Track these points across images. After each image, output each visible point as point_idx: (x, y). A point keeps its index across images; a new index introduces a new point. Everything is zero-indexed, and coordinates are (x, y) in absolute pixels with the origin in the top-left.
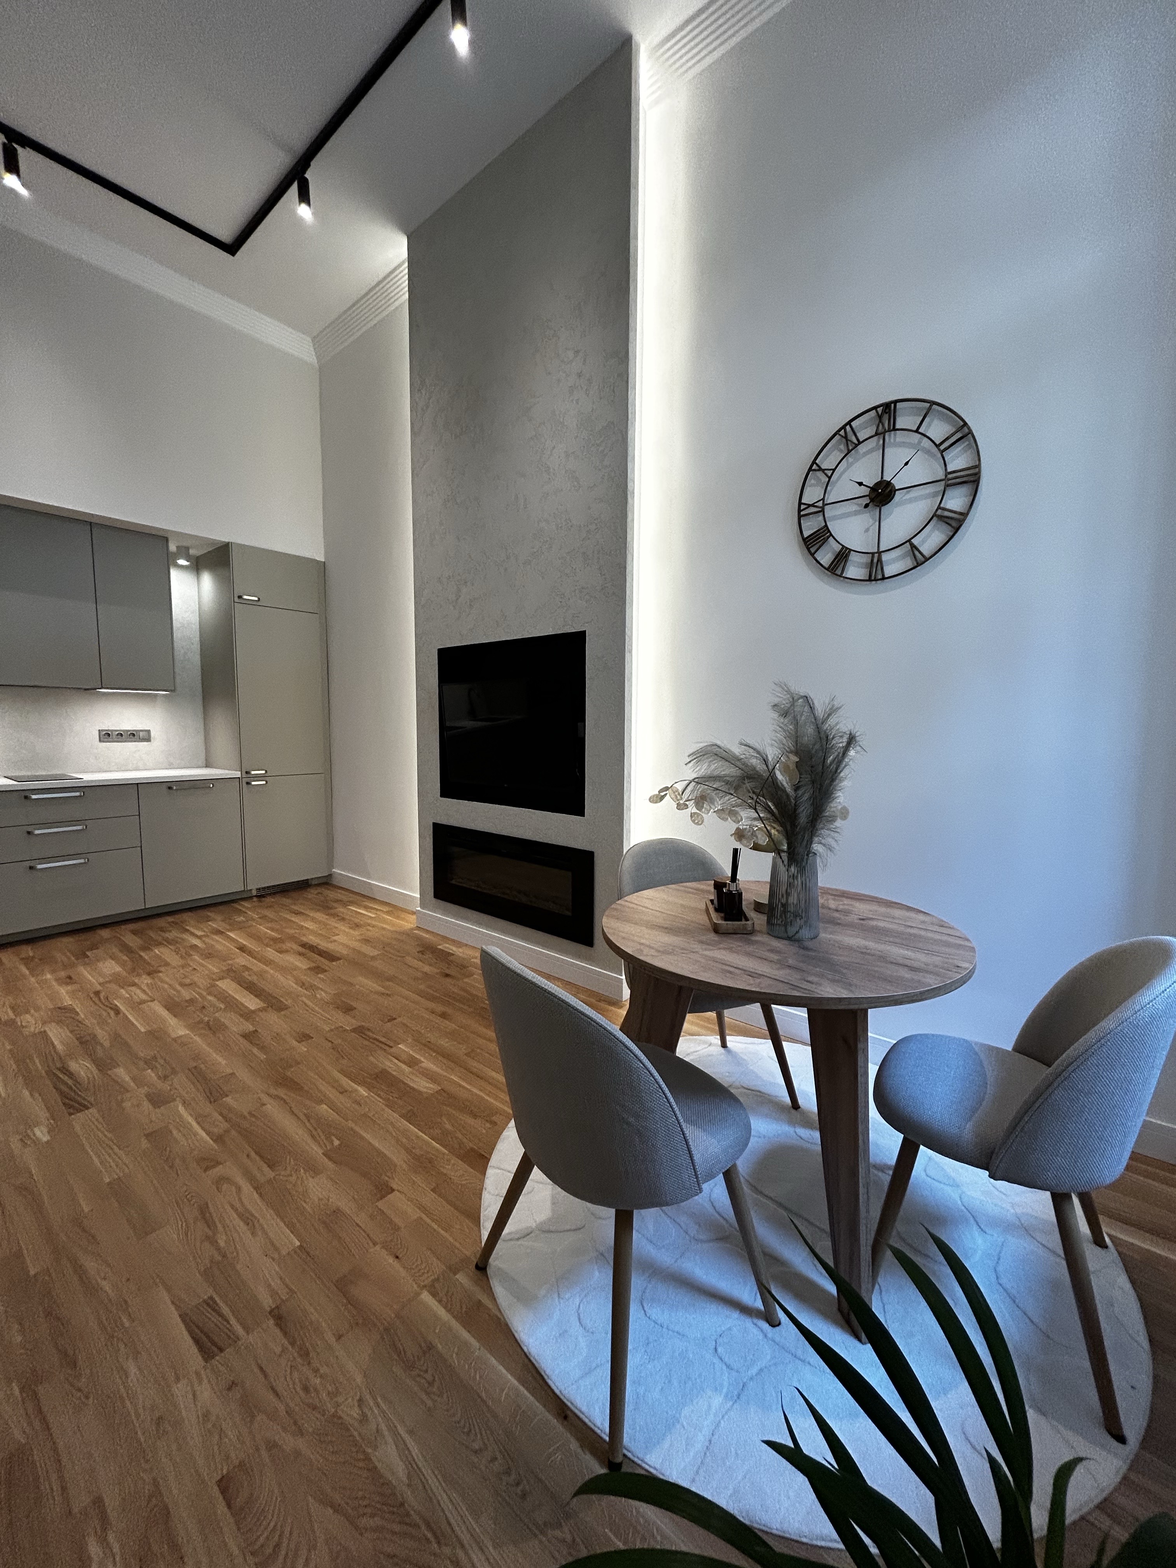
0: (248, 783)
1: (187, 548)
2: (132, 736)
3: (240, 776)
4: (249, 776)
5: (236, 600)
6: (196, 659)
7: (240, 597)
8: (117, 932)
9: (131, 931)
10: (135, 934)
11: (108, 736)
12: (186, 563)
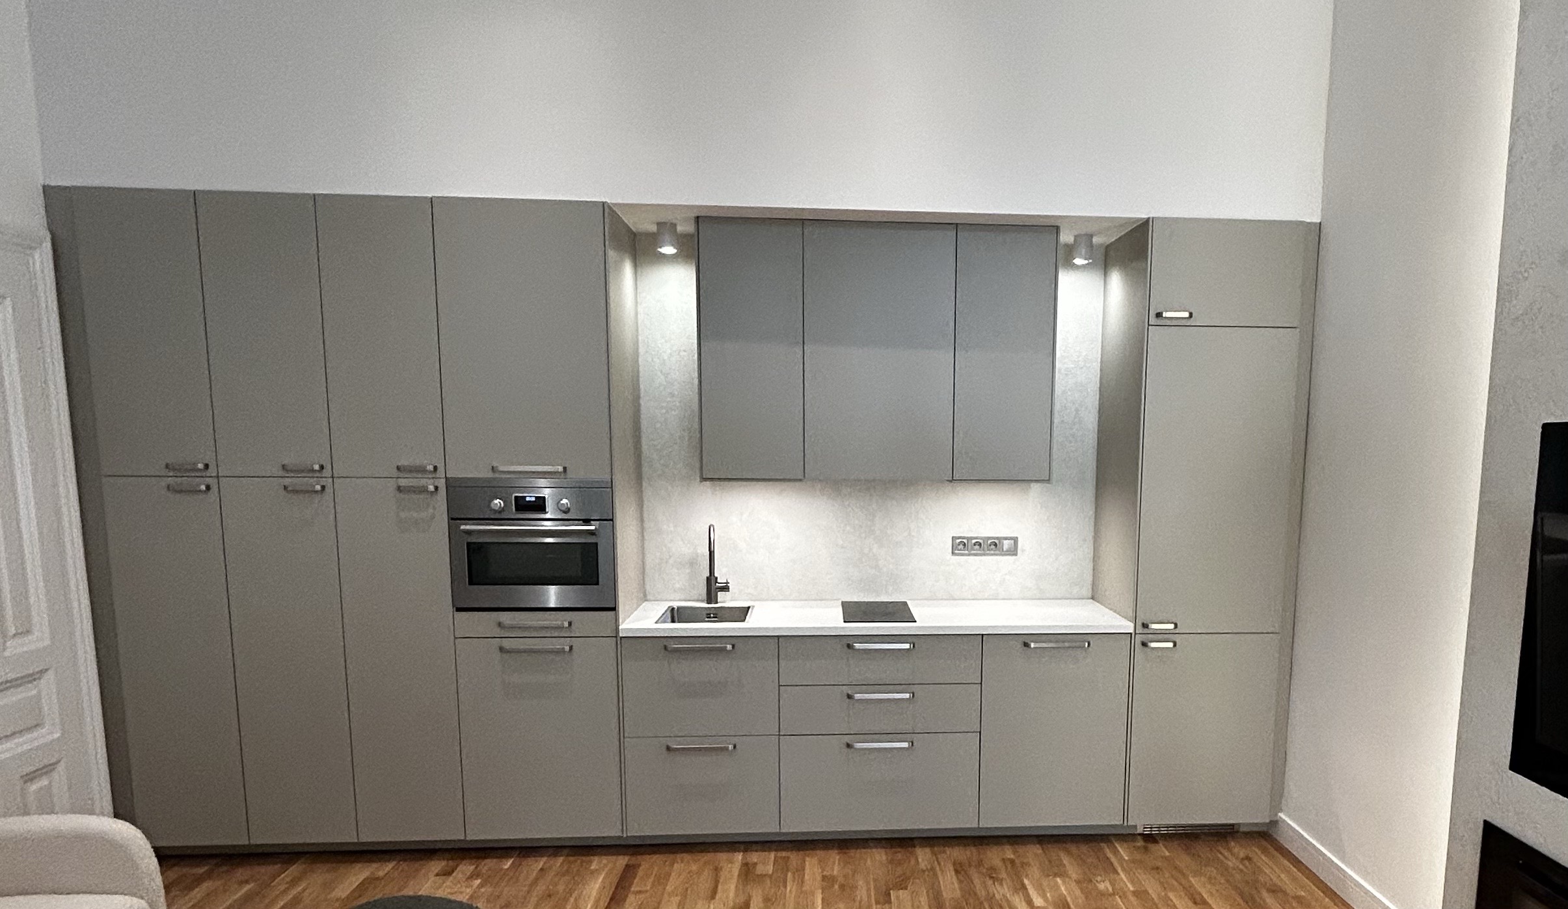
0: (1144, 644)
1: (1090, 237)
2: (994, 546)
3: (1131, 631)
4: (1146, 631)
5: (1154, 320)
6: (1090, 419)
7: (1159, 315)
8: (937, 859)
9: (954, 864)
10: (957, 872)
11: (963, 546)
12: (1086, 262)
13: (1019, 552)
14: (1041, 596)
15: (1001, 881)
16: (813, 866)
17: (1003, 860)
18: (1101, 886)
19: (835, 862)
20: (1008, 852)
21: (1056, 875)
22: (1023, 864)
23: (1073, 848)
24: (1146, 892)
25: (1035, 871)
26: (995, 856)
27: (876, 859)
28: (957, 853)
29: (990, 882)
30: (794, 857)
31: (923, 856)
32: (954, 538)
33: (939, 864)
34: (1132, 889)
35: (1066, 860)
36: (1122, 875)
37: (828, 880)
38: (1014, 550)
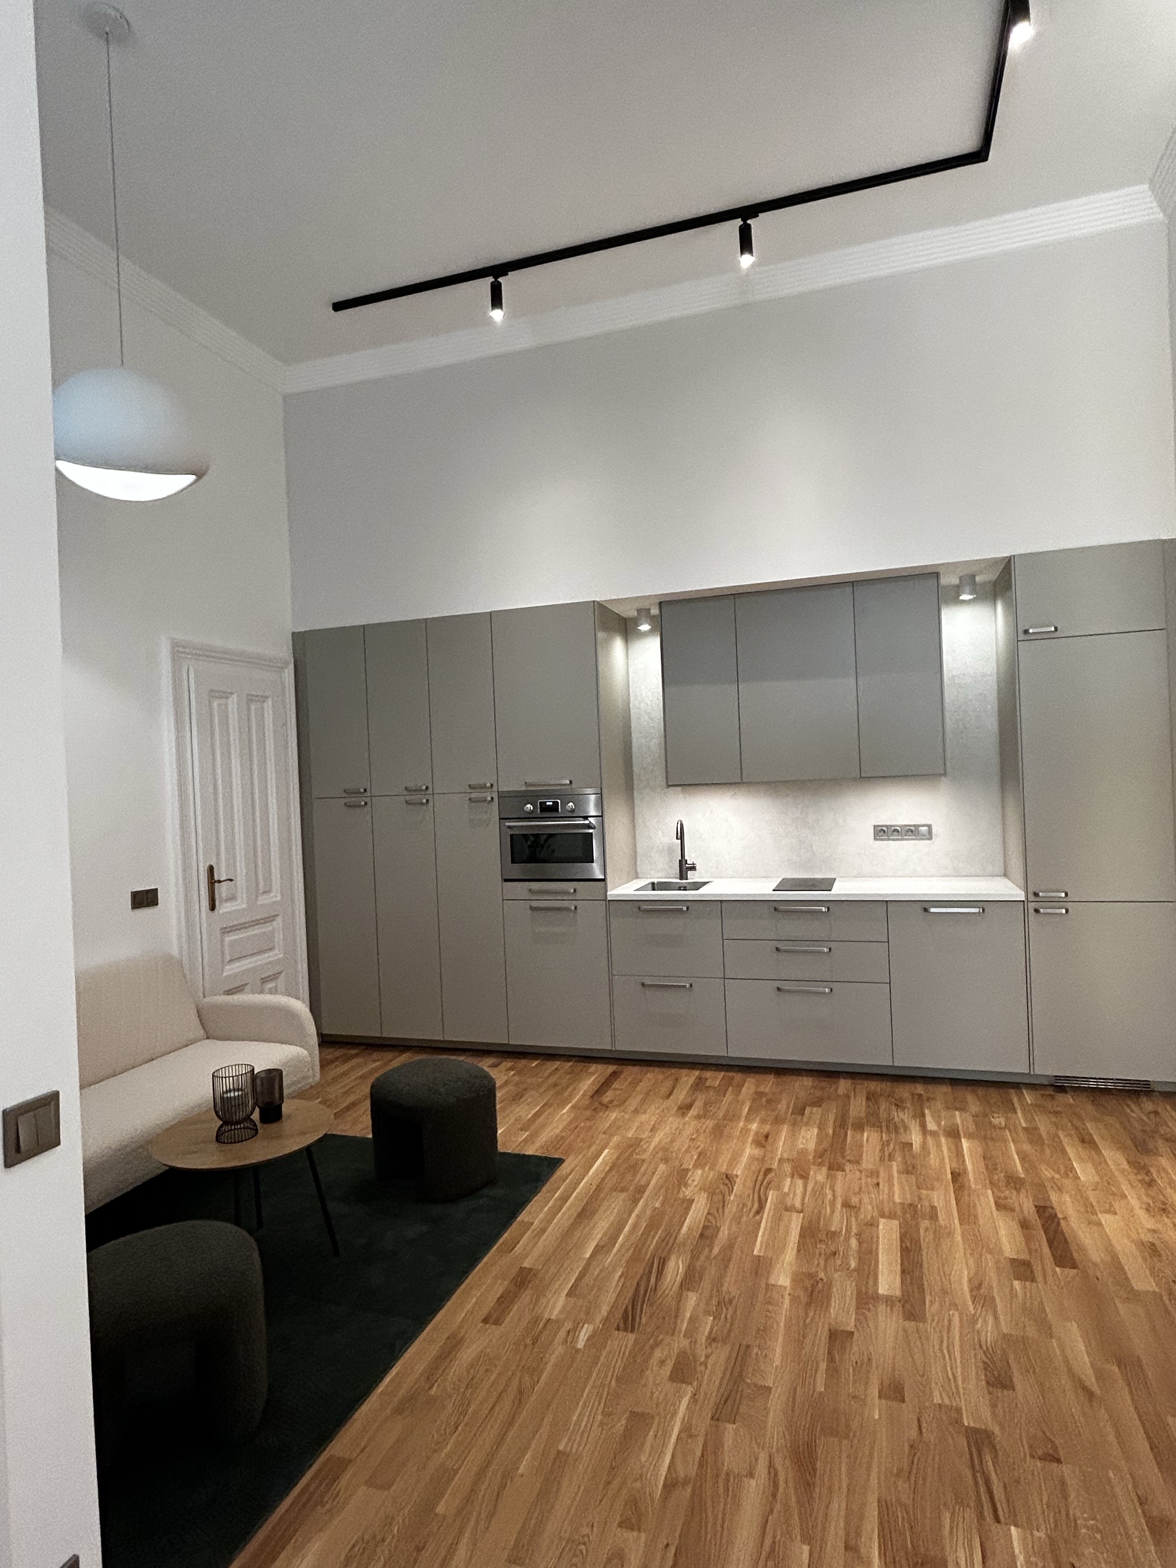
0: (1037, 911)
1: (973, 577)
2: (911, 832)
3: (1023, 899)
4: (1038, 899)
5: (1022, 637)
7: (1026, 632)
8: (855, 1088)
9: (868, 1093)
10: (868, 1099)
11: (882, 832)
12: (971, 597)
13: (934, 837)
14: (958, 874)
15: (904, 1109)
16: (750, 1085)
17: (913, 1094)
18: (996, 1121)
19: (769, 1083)
20: (920, 1089)
21: (956, 1109)
22: (928, 1099)
23: (981, 1091)
24: (1036, 1129)
25: (939, 1105)
26: (904, 1091)
27: (803, 1086)
28: (874, 1086)
29: (893, 1108)
30: (738, 1077)
31: (844, 1085)
32: (875, 826)
33: (855, 1092)
34: (1024, 1125)
35: (970, 1098)
36: (1020, 1114)
37: (759, 1094)
38: (929, 836)
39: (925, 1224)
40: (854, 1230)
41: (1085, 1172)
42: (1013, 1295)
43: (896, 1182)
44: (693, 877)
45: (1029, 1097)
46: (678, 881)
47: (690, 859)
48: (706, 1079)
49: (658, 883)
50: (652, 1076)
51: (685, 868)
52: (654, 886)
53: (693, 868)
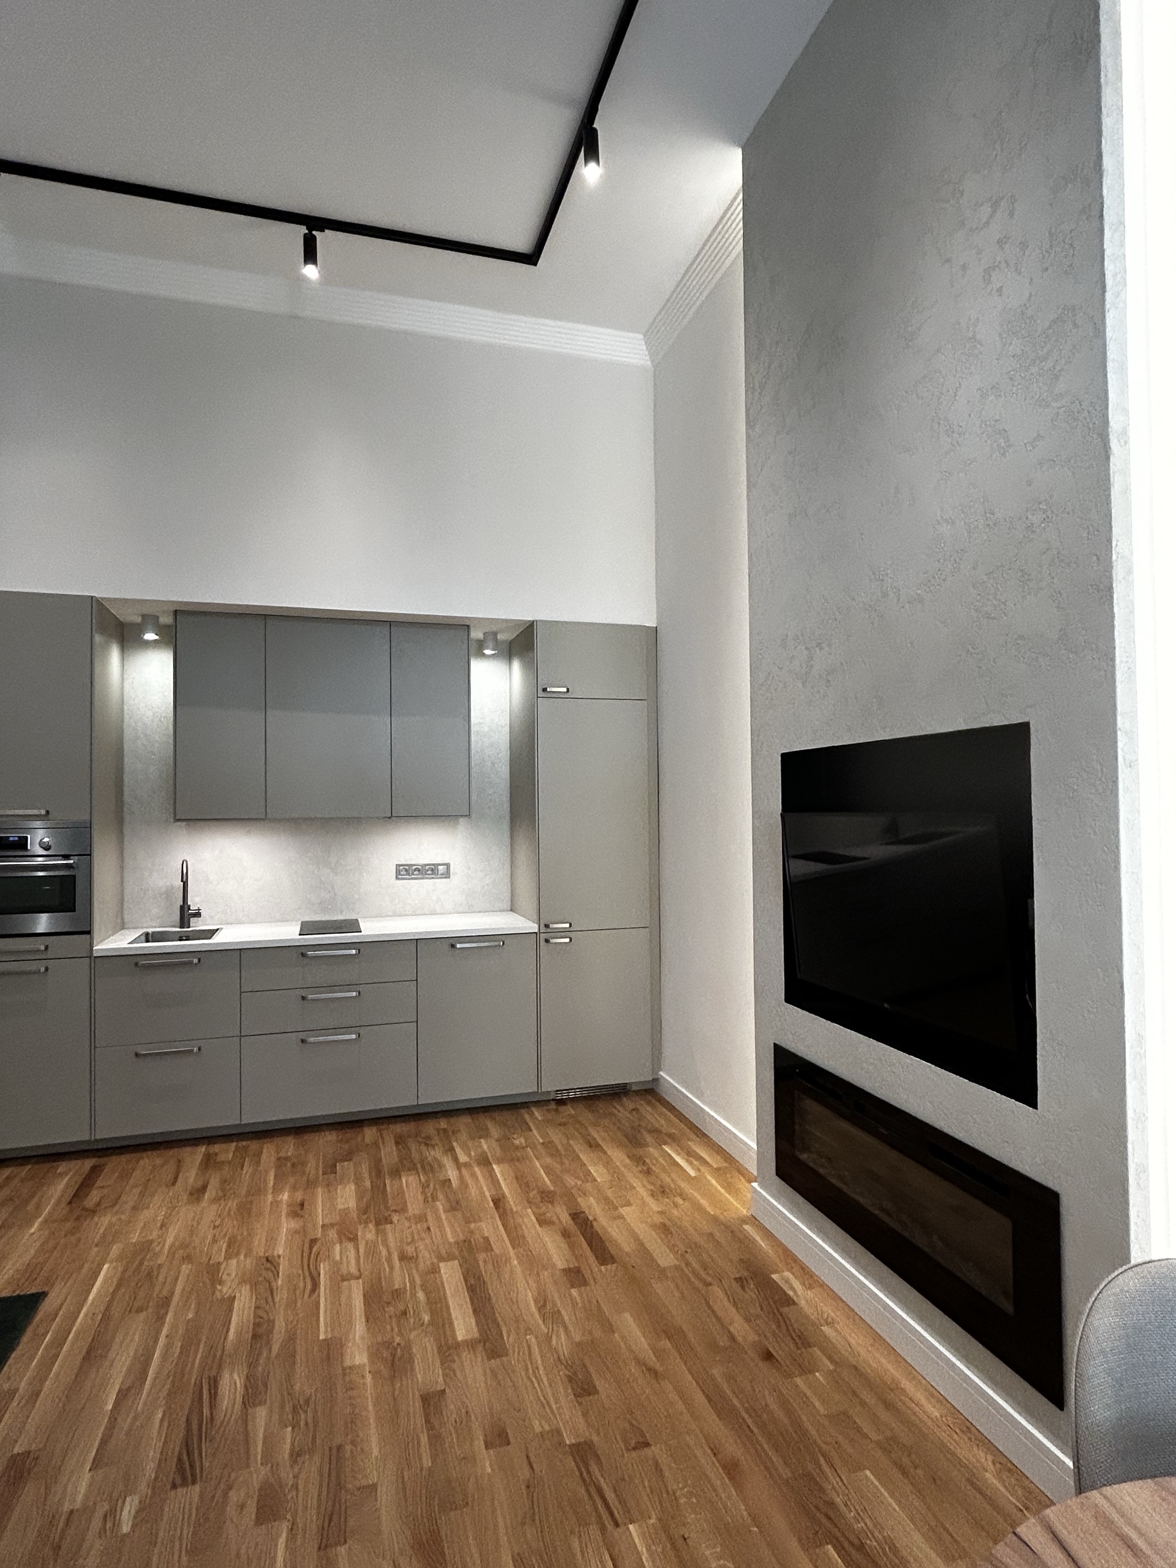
0: (547, 941)
1: (495, 634)
2: (430, 871)
3: (536, 931)
4: (549, 930)
5: (541, 694)
6: (504, 770)
7: (545, 690)
8: (381, 1135)
9: (395, 1137)
10: (397, 1143)
11: (405, 871)
12: (493, 652)
13: (451, 874)
14: (470, 910)
15: (433, 1146)
16: (269, 1151)
17: (438, 1130)
18: (517, 1142)
19: (289, 1147)
20: (443, 1124)
21: (480, 1137)
22: (453, 1132)
23: (496, 1115)
24: (551, 1142)
25: (463, 1136)
26: (430, 1127)
27: (327, 1141)
28: (400, 1128)
29: (423, 1147)
30: (254, 1145)
31: (370, 1134)
32: (398, 866)
33: (382, 1138)
34: (541, 1141)
35: (490, 1124)
36: (535, 1132)
37: (281, 1161)
38: (447, 875)
39: (481, 1256)
40: (418, 1281)
41: (598, 1172)
42: (574, 1304)
43: (446, 1223)
44: (197, 925)
45: (537, 1114)
46: (178, 930)
47: (194, 902)
48: (216, 1154)
49: (153, 933)
50: (146, 1162)
51: (186, 914)
52: (148, 938)
53: (198, 914)
